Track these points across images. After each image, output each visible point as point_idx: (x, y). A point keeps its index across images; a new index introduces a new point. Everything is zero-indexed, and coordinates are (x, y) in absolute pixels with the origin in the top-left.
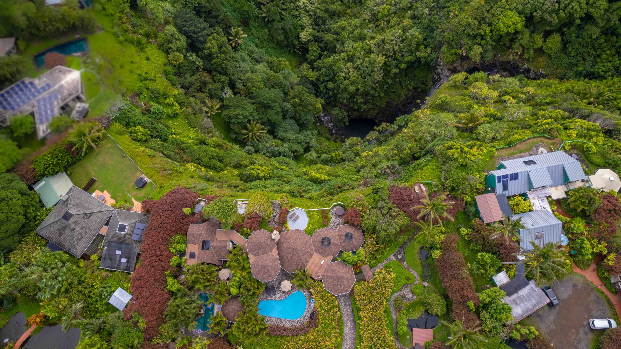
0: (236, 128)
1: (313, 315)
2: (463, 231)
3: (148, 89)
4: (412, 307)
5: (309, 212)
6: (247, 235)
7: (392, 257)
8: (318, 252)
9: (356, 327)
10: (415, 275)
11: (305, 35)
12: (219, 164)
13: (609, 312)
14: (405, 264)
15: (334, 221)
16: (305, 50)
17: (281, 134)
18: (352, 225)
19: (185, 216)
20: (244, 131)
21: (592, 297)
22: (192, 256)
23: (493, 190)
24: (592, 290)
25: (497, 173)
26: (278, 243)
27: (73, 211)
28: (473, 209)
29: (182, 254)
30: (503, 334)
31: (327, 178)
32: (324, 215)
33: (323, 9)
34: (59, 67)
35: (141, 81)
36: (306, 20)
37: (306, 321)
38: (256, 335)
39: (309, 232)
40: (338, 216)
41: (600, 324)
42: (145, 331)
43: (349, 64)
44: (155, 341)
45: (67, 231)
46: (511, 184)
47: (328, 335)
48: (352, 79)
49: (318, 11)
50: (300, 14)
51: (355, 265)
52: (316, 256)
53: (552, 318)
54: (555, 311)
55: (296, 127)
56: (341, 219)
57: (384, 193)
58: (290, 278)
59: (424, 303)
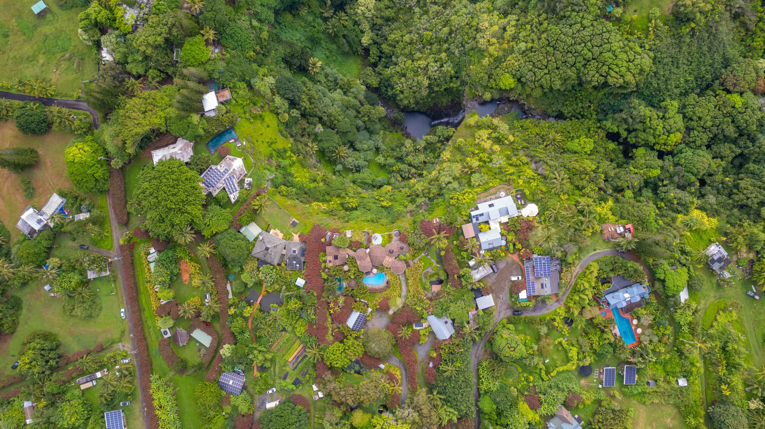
1: (388, 282)
2: (455, 243)
3: (274, 150)
4: (432, 276)
5: (382, 234)
6: (355, 251)
7: (423, 254)
8: (388, 255)
9: (407, 285)
10: (434, 261)
11: (366, 40)
13: (520, 273)
14: (429, 257)
15: (395, 238)
16: (367, 50)
18: (403, 242)
19: (323, 243)
20: (334, 155)
21: (514, 266)
22: (330, 262)
23: (471, 221)
24: (515, 264)
25: (473, 213)
26: (369, 253)
27: (268, 246)
28: (460, 232)
29: (325, 262)
30: (470, 287)
32: (390, 237)
34: (228, 156)
35: (270, 146)
36: (366, 26)
37: (385, 285)
38: (365, 294)
39: (383, 245)
40: (396, 235)
41: (514, 278)
42: (317, 296)
43: (403, 79)
44: (322, 300)
45: (268, 255)
46: (480, 218)
47: (395, 291)
51: (405, 260)
52: (387, 258)
53: (495, 277)
54: (496, 274)
55: (367, 135)
56: (398, 238)
57: (418, 225)
58: (377, 267)
59: (437, 274)
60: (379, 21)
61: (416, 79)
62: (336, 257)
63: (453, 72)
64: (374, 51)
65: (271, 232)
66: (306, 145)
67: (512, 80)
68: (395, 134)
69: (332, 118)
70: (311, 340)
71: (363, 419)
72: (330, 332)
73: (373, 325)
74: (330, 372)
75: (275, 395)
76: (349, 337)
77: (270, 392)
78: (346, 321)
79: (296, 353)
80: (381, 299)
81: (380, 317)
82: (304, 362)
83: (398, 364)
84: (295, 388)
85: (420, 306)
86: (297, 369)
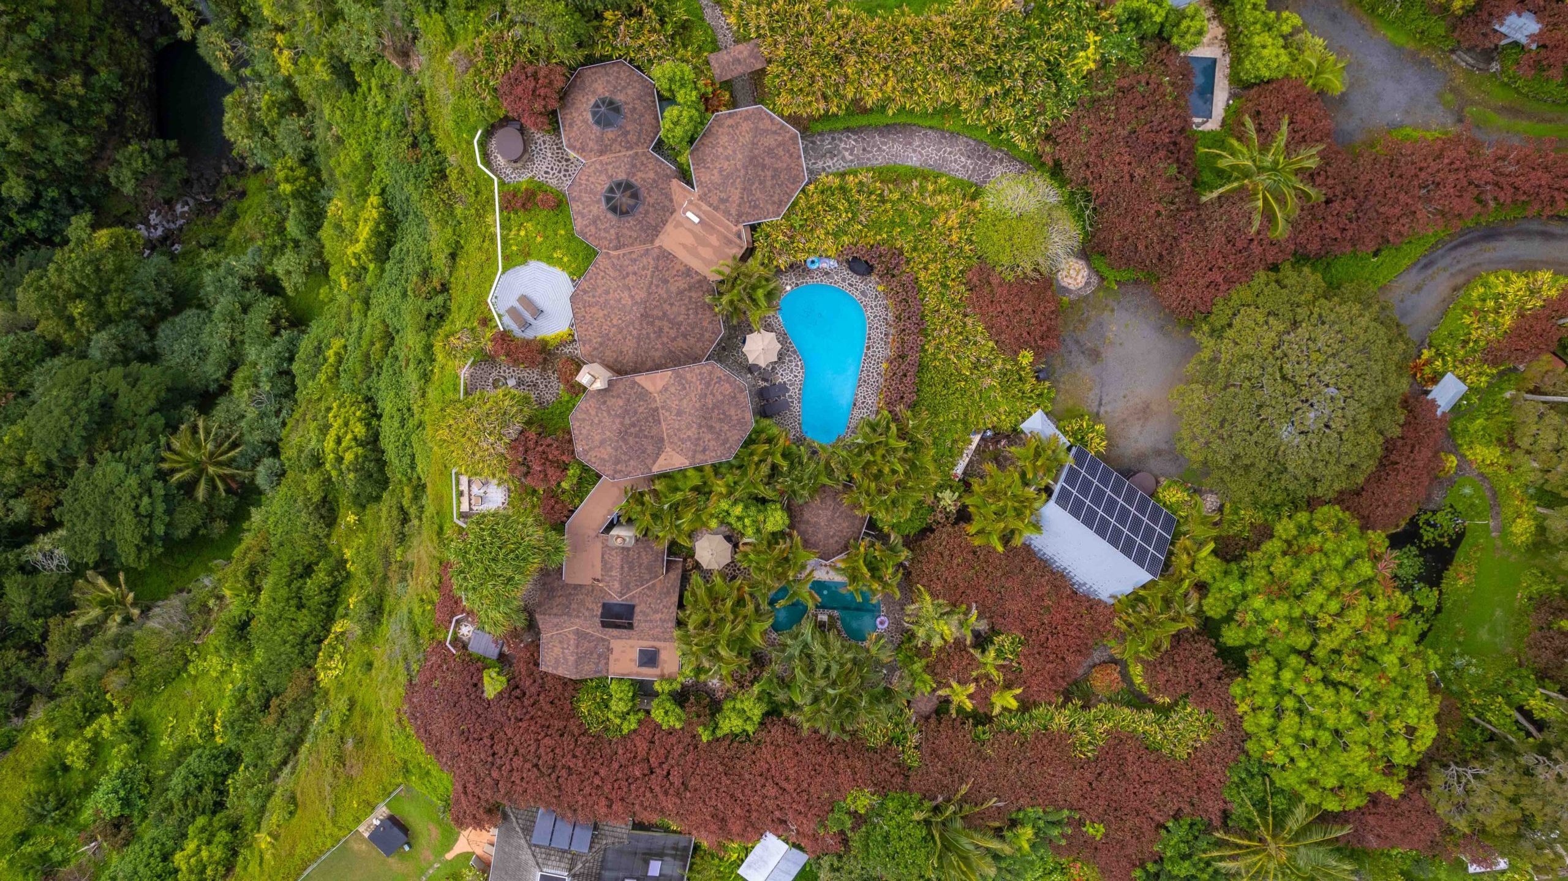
0: (187, 520)
1: (860, 265)
5: (506, 258)
6: (589, 478)
8: (654, 231)
9: (906, 125)
12: (321, 576)
15: (543, 168)
18: (564, 96)
19: (514, 690)
22: (649, 658)
26: (619, 369)
29: (643, 690)
31: (374, 200)
32: (521, 202)
37: (874, 285)
38: (916, 447)
39: (581, 260)
40: (523, 157)
42: (882, 789)
44: (911, 756)
47: (929, 215)
51: (708, 103)
52: (670, 239)
56: (541, 140)
58: (737, 330)
62: (618, 617)
68: (246, 203)
72: (1143, 722)
73: (1145, 412)
78: (1092, 604)
80: (976, 327)
81: (1095, 355)
83: (1440, 284)
85: (1072, 43)
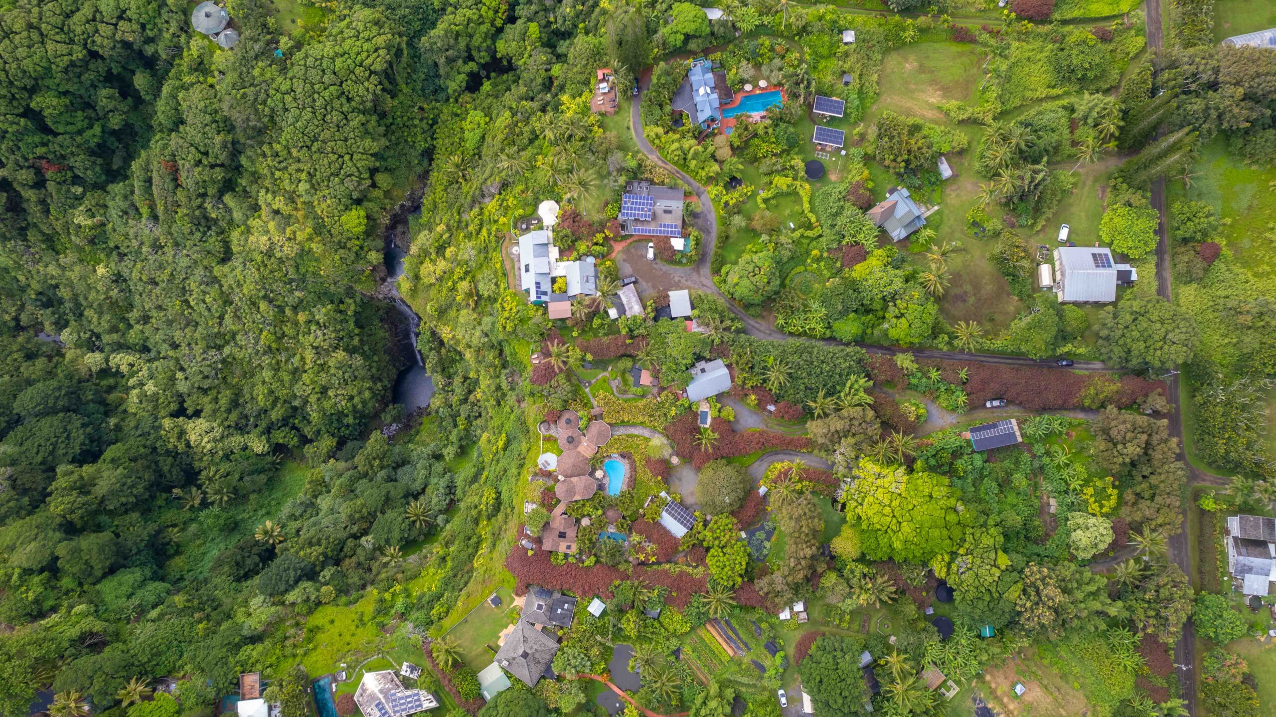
1: (623, 456)
2: (575, 334)
3: (374, 618)
4: (625, 381)
5: (542, 451)
6: (559, 501)
7: (587, 390)
8: (576, 447)
9: (634, 425)
10: (602, 375)
11: (258, 445)
12: (474, 539)
13: (644, 243)
14: (593, 381)
15: (553, 432)
16: (278, 448)
17: (417, 486)
18: (559, 417)
19: (535, 555)
20: (418, 524)
21: (633, 250)
22: (569, 547)
23: (546, 303)
24: (628, 250)
25: (533, 297)
26: (566, 477)
27: (521, 652)
28: (559, 323)
29: (567, 555)
30: (650, 323)
31: (504, 435)
32: (548, 439)
33: (225, 415)
34: (355, 698)
35: (364, 624)
36: (236, 441)
37: (626, 461)
38: (632, 497)
39: (560, 453)
40: (548, 429)
41: (651, 254)
42: (622, 580)
43: (331, 393)
44: (630, 572)
45: (537, 655)
46: (543, 289)
47: (638, 446)
48: (355, 392)
49: (226, 423)
50: (223, 449)
51: (590, 420)
52: (581, 449)
53: (644, 283)
54: (640, 280)
55: (407, 468)
56: (553, 426)
57: (537, 388)
58: (594, 470)
59: (624, 372)
60: (234, 417)
61: (332, 371)
62: (562, 535)
63: (329, 307)
64: (279, 436)
65: (502, 644)
66: (386, 565)
67: (354, 213)
68: (422, 427)
69: (357, 516)
70: (695, 604)
71: (848, 538)
72: (689, 570)
73: (692, 494)
74: (756, 581)
75: (791, 693)
76: (700, 537)
77: (783, 700)
78: (675, 538)
79: (720, 640)
80: (647, 470)
81: (680, 480)
82: (737, 627)
83: (765, 465)
84: (782, 653)
85: (669, 409)
86: (749, 642)
